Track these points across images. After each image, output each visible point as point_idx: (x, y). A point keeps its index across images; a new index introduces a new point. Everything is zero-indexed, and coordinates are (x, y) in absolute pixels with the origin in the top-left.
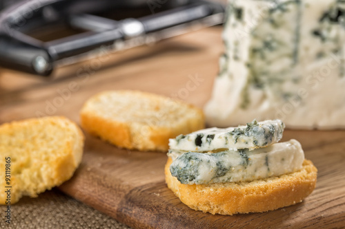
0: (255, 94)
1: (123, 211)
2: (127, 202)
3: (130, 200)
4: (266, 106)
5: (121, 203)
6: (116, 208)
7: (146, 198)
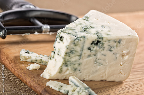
0: (65, 68)
1: (43, 94)
2: (44, 91)
3: (45, 90)
4: (68, 72)
5: (42, 91)
6: (40, 92)
7: (51, 91)
